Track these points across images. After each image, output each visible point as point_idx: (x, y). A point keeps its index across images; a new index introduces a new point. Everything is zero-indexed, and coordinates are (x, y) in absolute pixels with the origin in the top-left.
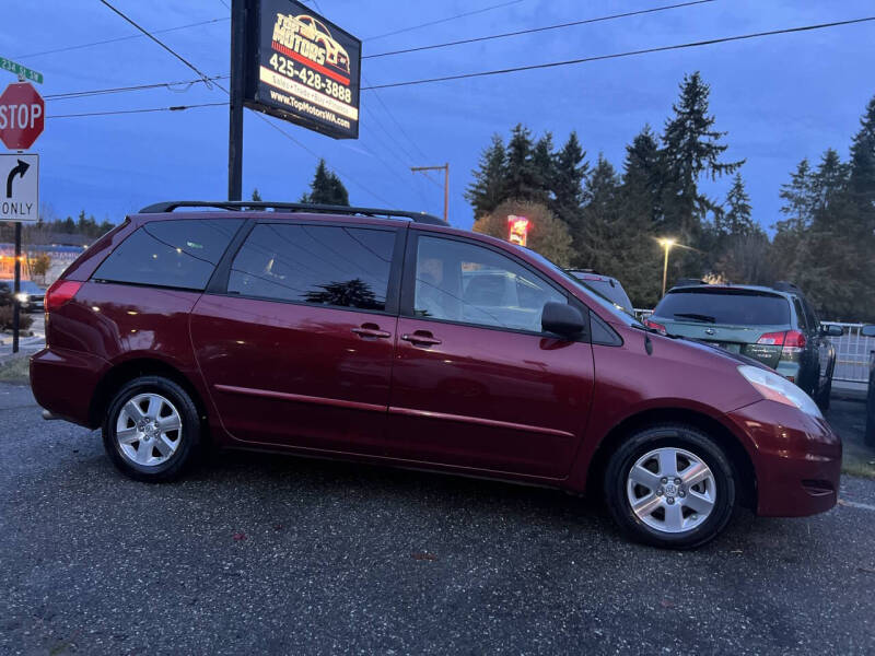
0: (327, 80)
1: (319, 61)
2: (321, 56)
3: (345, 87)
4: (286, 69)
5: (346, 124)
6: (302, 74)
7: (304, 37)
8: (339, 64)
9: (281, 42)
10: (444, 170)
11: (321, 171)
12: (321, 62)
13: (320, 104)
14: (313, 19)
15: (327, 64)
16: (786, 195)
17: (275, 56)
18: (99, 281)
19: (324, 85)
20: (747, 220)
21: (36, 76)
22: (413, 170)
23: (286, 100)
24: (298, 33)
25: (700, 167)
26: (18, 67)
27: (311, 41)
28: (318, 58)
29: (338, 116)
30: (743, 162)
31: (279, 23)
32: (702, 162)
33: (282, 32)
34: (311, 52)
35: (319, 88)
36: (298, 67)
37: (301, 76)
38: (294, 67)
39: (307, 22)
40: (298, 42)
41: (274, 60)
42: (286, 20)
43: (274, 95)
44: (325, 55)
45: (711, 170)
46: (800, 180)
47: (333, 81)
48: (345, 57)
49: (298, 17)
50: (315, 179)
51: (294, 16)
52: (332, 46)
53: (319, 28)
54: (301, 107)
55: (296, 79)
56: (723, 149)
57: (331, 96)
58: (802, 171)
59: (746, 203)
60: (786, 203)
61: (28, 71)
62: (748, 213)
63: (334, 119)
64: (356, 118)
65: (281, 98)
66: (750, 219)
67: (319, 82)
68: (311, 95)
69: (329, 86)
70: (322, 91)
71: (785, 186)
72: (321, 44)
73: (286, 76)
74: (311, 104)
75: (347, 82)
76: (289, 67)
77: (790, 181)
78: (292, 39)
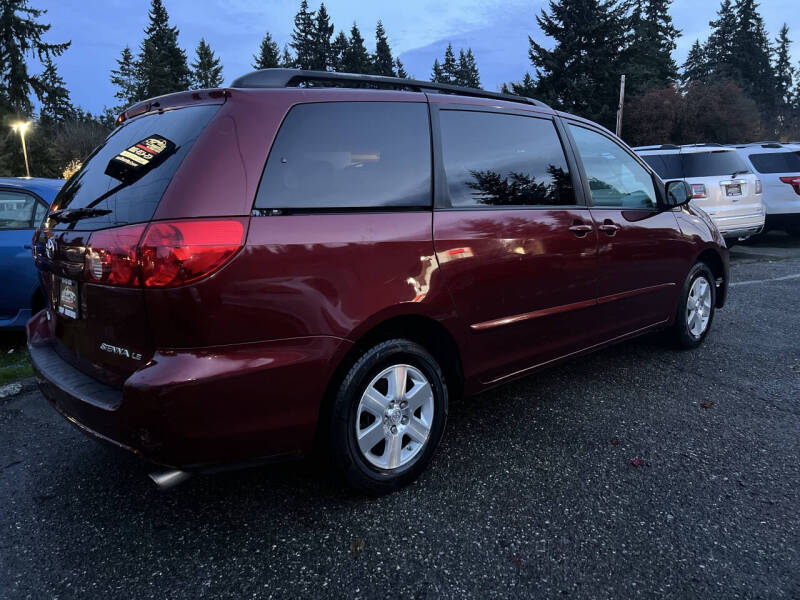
16: (117, 81)
18: (267, 212)
20: (66, 103)
25: (25, 46)
30: (69, 44)
32: (27, 40)
45: (36, 49)
46: (127, 67)
56: (47, 28)
58: (127, 58)
59: (62, 86)
60: (119, 89)
62: (67, 97)
66: (70, 102)
71: (115, 72)
77: (118, 67)
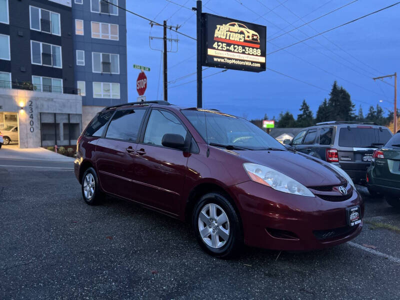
0: (246, 48)
1: (241, 40)
2: (241, 37)
3: (257, 49)
4: (222, 47)
5: (259, 65)
6: (232, 48)
7: (231, 32)
8: (253, 39)
9: (219, 37)
10: (394, 76)
11: (335, 86)
12: (242, 40)
13: (242, 59)
14: (236, 23)
15: (245, 41)
17: (216, 43)
19: (244, 50)
21: (148, 69)
22: (374, 79)
23: (223, 60)
24: (229, 31)
26: (141, 67)
27: (236, 33)
28: (240, 39)
29: (252, 62)
31: (218, 29)
33: (220, 32)
34: (236, 38)
35: (241, 52)
36: (229, 45)
37: (230, 49)
38: (227, 46)
39: (233, 25)
40: (228, 35)
41: (215, 45)
42: (221, 27)
43: (215, 59)
44: (244, 37)
47: (249, 47)
48: (256, 35)
49: (228, 24)
50: (331, 91)
51: (226, 24)
52: (248, 32)
53: (240, 26)
54: (230, 62)
55: (228, 50)
57: (249, 54)
61: (144, 68)
63: (250, 64)
64: (264, 61)
65: (219, 60)
67: (241, 49)
68: (236, 56)
69: (247, 50)
70: (243, 53)
72: (242, 33)
73: (223, 50)
74: (236, 60)
75: (258, 46)
76: (224, 46)
78: (225, 34)
